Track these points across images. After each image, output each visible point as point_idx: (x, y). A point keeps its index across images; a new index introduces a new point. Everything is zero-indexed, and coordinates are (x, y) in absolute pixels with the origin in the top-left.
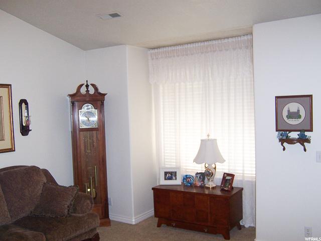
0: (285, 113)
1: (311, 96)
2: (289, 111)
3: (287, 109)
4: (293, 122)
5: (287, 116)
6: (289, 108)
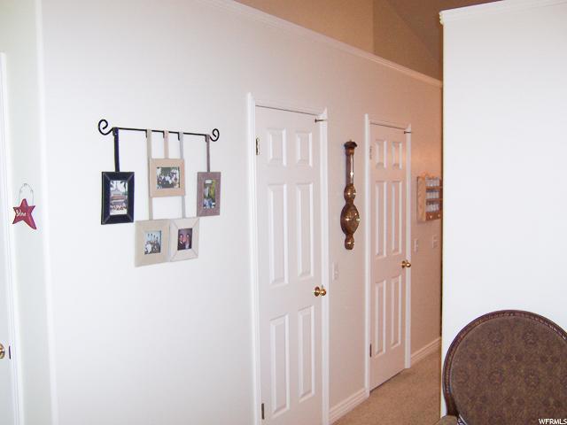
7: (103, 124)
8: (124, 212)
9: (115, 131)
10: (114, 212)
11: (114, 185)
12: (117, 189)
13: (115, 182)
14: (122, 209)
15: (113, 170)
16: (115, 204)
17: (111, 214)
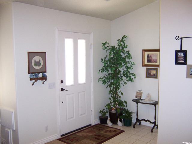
0: (33, 63)
1: (45, 53)
2: (35, 61)
3: (34, 60)
4: (37, 68)
5: (34, 64)
6: (35, 60)
7: (178, 37)
8: (183, 62)
9: (181, 39)
10: (179, 62)
11: (180, 54)
12: (180, 55)
13: (180, 53)
14: (182, 61)
15: (180, 50)
16: (180, 59)
17: (178, 62)
